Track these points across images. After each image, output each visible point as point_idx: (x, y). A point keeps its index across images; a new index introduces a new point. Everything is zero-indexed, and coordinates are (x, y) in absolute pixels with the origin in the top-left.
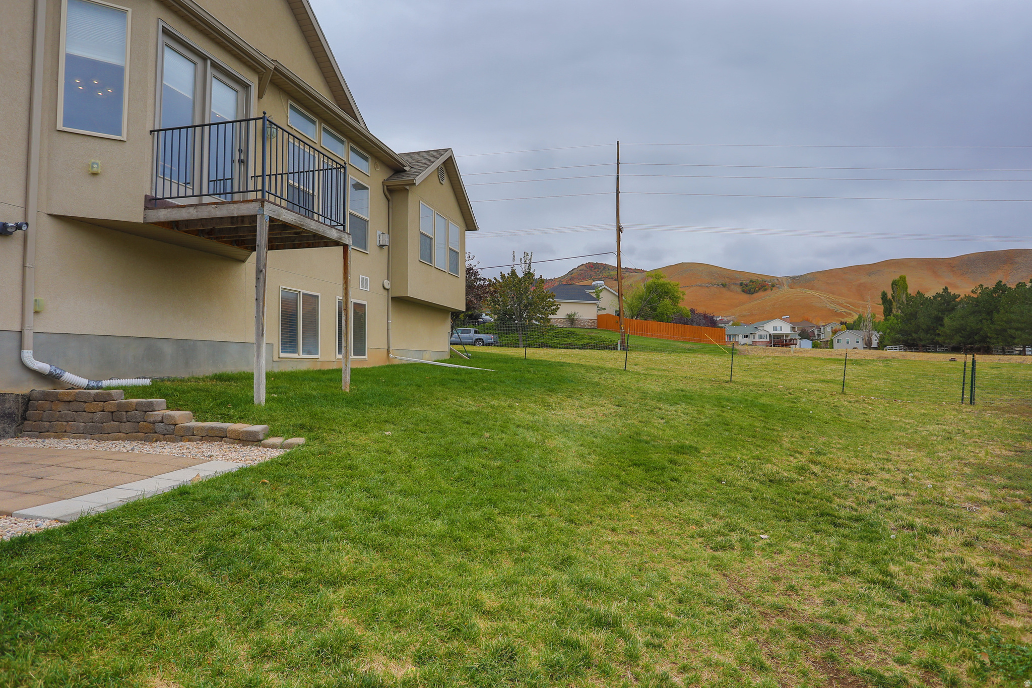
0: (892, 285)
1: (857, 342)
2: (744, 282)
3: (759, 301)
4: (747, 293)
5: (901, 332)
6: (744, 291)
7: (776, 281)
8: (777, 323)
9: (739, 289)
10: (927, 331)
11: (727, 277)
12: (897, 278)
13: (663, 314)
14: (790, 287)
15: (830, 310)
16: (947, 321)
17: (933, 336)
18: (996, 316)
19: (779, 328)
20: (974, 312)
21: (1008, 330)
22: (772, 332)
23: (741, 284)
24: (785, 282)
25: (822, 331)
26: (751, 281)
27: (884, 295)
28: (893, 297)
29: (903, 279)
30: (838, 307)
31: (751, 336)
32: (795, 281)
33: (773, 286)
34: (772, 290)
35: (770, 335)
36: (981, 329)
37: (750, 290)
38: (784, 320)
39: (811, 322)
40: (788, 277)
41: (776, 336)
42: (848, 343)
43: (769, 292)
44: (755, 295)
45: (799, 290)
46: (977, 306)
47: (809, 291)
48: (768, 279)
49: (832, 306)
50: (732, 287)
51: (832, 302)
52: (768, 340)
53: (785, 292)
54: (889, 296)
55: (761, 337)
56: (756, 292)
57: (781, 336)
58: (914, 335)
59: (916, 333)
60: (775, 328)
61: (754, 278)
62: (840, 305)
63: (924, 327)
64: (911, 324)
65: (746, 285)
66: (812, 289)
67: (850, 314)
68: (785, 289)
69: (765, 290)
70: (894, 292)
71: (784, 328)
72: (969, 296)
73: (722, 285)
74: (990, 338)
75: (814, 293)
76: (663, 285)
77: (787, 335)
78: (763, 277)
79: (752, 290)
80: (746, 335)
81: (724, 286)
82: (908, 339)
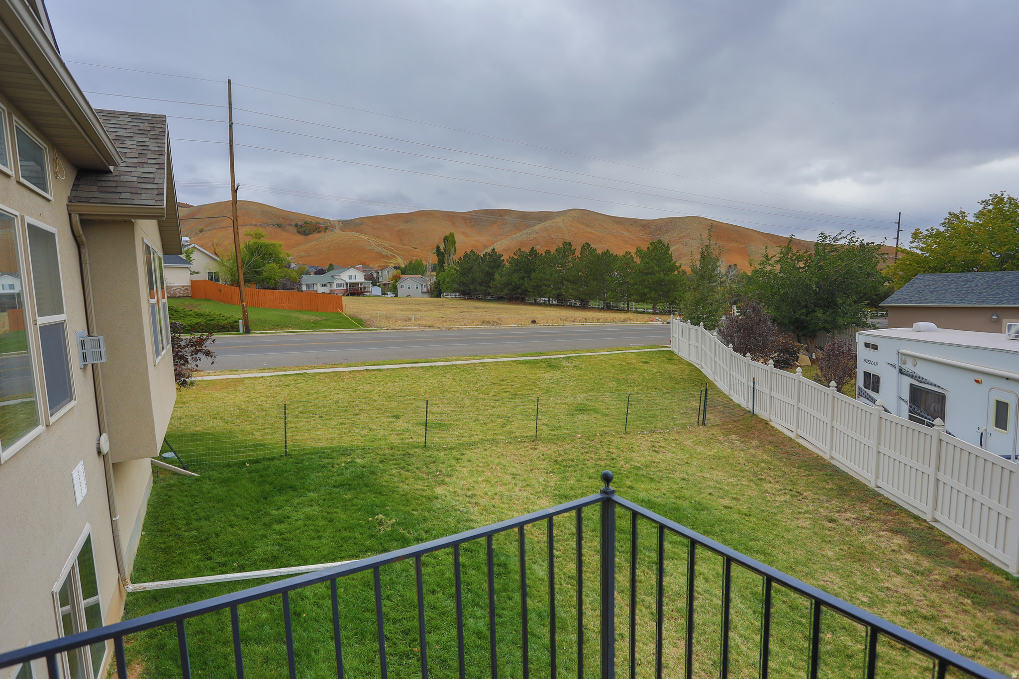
0: (444, 240)
1: (417, 288)
2: (299, 223)
3: (314, 243)
4: (302, 234)
5: (461, 284)
6: (299, 232)
7: (329, 224)
8: (352, 272)
9: (294, 230)
10: (481, 284)
11: (282, 218)
12: (448, 234)
13: (270, 279)
14: (342, 230)
15: (377, 252)
16: (497, 276)
17: (486, 288)
18: (533, 275)
19: (353, 277)
20: (516, 270)
21: (543, 287)
22: (348, 281)
23: (296, 225)
24: (336, 225)
25: (380, 274)
26: (306, 223)
27: (438, 248)
28: (445, 250)
29: (452, 235)
30: (384, 250)
31: (329, 285)
32: (347, 225)
33: (326, 228)
34: (325, 232)
35: (347, 283)
36: (522, 285)
37: (305, 232)
38: (357, 269)
39: (368, 266)
40: (339, 221)
41: (352, 285)
42: (409, 288)
43: (322, 234)
44: (310, 236)
45: (350, 233)
46: (517, 265)
47: (358, 235)
48: (322, 222)
49: (379, 249)
50: (288, 228)
51: (379, 246)
52: (345, 288)
53: (337, 235)
54: (442, 250)
55: (338, 285)
56: (310, 233)
57: (357, 284)
58: (471, 286)
59: (472, 285)
60: (350, 277)
61: (309, 220)
62: (386, 248)
63: (479, 280)
64: (468, 277)
65: (301, 226)
66: (361, 232)
67: (394, 256)
68: (337, 232)
69: (319, 232)
70: (445, 245)
71: (358, 276)
72: (513, 258)
73: (278, 225)
74: (529, 292)
75: (364, 237)
76: (267, 246)
77: (361, 284)
78: (317, 220)
79: (307, 231)
80: (324, 283)
81: (279, 226)
82: (466, 290)
